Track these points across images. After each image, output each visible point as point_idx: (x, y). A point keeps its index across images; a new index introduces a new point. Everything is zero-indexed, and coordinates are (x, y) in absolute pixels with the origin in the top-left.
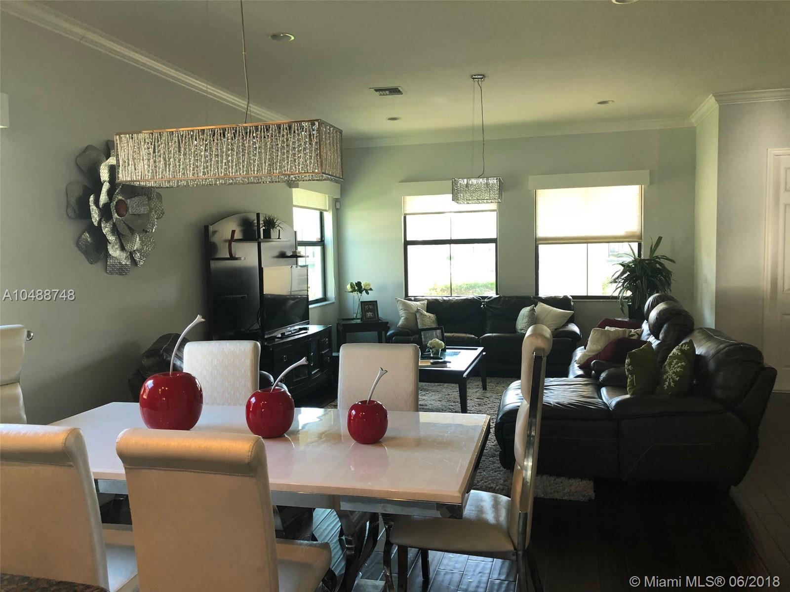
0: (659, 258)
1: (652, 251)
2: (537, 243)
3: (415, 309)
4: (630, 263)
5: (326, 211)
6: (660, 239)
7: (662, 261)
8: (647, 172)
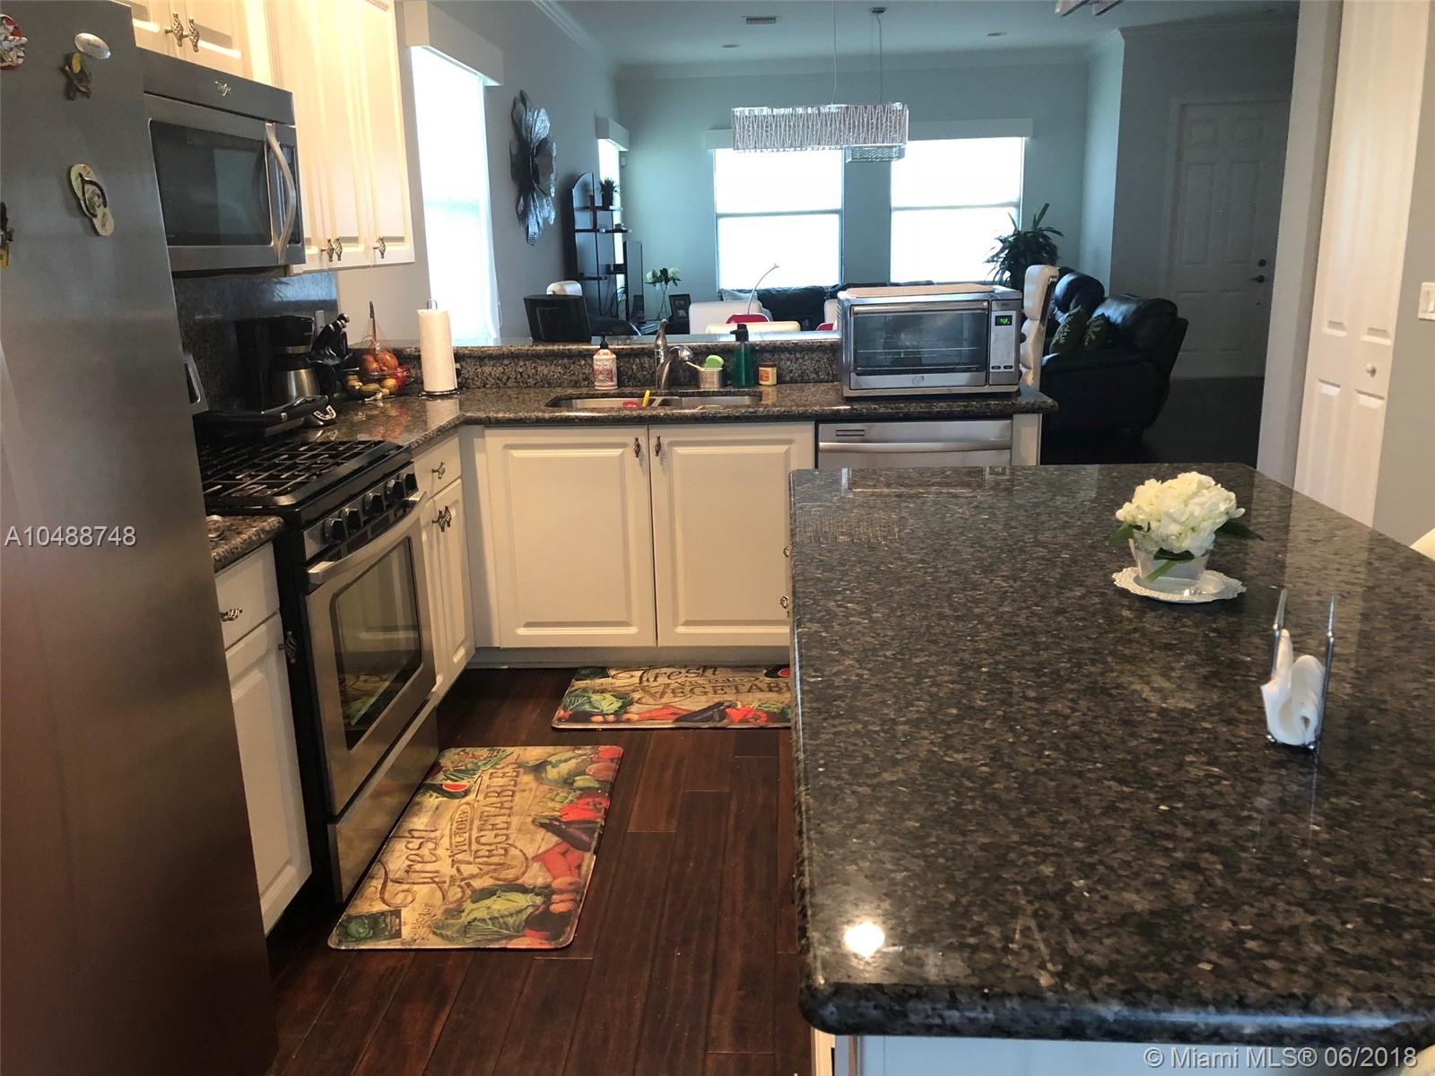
0: (1044, 230)
1: (1038, 222)
4: (1008, 237)
6: (1045, 207)
7: (1046, 233)
8: (1030, 122)
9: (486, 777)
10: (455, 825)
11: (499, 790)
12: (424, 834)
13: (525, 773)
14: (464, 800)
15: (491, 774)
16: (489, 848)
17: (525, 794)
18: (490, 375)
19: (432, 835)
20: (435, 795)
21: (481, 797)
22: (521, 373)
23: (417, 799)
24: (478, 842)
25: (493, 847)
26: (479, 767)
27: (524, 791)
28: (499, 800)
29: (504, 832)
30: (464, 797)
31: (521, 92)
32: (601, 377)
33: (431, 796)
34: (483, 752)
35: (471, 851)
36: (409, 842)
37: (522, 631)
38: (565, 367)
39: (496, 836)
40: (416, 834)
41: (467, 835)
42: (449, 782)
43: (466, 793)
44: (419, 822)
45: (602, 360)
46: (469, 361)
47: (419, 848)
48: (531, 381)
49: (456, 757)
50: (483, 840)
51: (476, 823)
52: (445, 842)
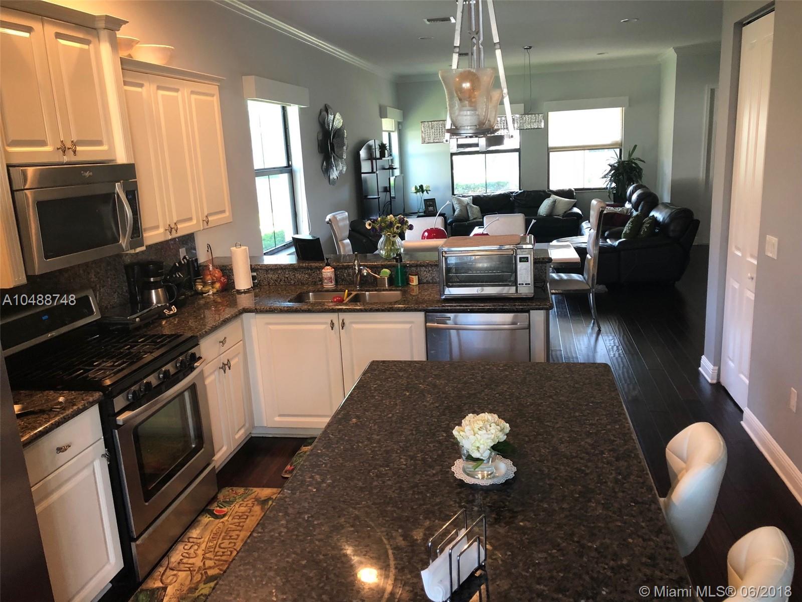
0: (635, 160)
1: (630, 155)
2: (549, 151)
3: (466, 203)
4: (615, 163)
5: (393, 131)
6: (635, 146)
7: (636, 161)
8: (627, 98)
9: (237, 506)
10: (212, 535)
11: (240, 514)
12: (195, 540)
13: (257, 505)
14: (222, 520)
15: (241, 504)
16: (223, 550)
17: (253, 518)
18: (272, 278)
19: (199, 541)
20: (209, 516)
21: (231, 518)
22: (287, 278)
23: (199, 518)
24: (220, 547)
25: (226, 550)
26: (236, 499)
27: (253, 516)
28: (239, 521)
29: (235, 541)
30: (222, 518)
31: (326, 105)
32: (326, 281)
33: (206, 517)
34: (241, 490)
35: (214, 551)
36: (186, 545)
37: (277, 419)
38: (310, 275)
39: (230, 543)
40: (191, 540)
41: (215, 542)
42: (218, 508)
43: (224, 515)
44: (195, 533)
45: (325, 272)
46: (261, 271)
47: (190, 548)
48: (293, 282)
49: (227, 493)
50: (222, 546)
51: (223, 534)
52: (203, 546)
